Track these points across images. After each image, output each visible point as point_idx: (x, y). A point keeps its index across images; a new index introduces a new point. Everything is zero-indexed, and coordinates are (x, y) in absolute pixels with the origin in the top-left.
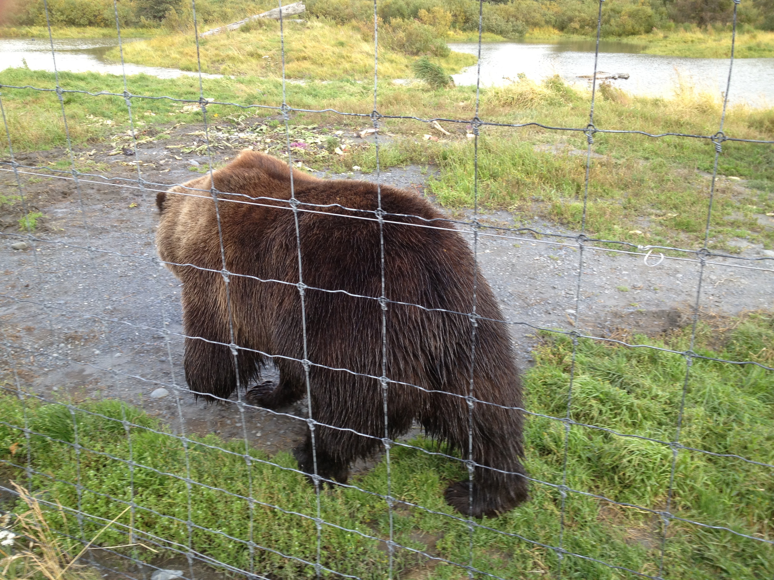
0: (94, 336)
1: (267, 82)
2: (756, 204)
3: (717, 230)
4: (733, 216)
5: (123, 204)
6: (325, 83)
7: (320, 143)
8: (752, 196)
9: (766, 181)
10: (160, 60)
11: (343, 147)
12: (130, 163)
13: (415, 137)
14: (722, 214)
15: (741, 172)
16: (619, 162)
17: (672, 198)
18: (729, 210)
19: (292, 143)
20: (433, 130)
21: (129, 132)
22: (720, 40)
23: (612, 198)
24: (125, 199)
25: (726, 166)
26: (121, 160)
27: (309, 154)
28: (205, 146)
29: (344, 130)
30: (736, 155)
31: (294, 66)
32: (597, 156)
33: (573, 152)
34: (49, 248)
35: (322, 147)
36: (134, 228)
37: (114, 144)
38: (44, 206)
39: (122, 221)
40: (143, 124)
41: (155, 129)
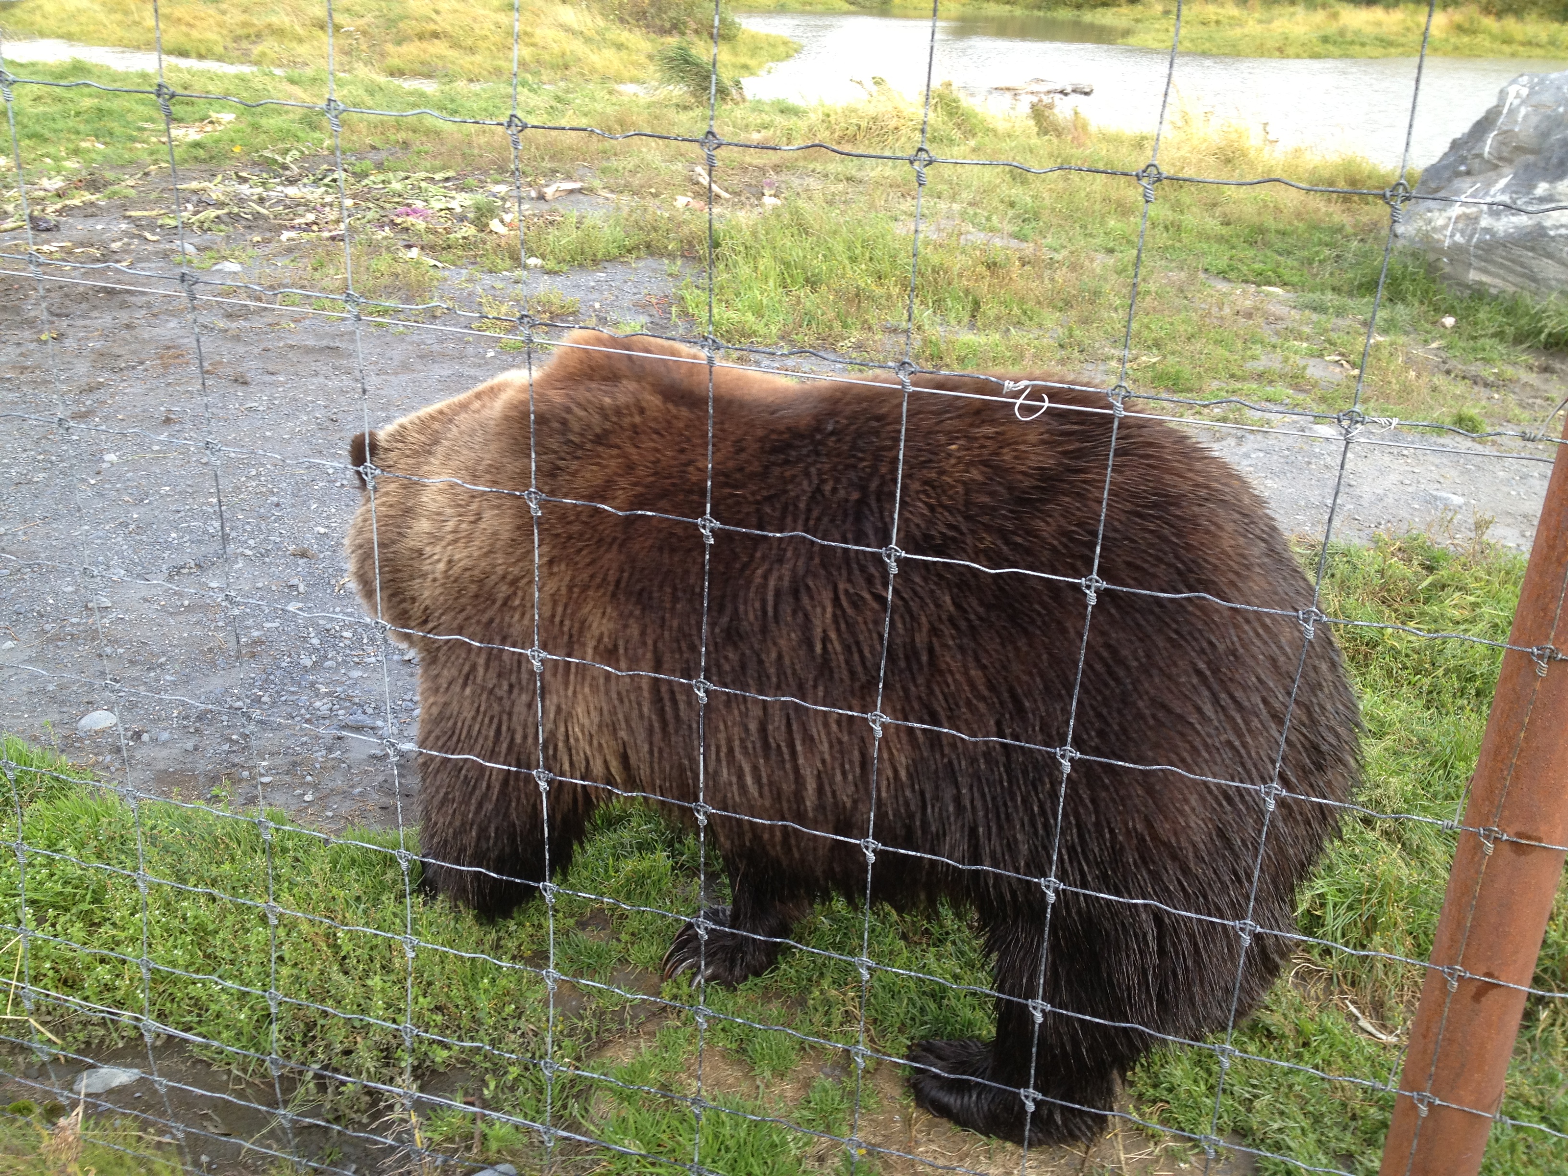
1: (352, 83)
2: (1307, 340)
3: (1230, 388)
4: (1264, 361)
5: (27, 333)
6: (476, 87)
7: (458, 210)
8: (1301, 323)
9: (1329, 295)
10: (120, 32)
11: (507, 218)
12: (45, 248)
13: (657, 202)
14: (1243, 358)
15: (1286, 278)
16: (1058, 257)
17: (1153, 327)
18: (1257, 350)
19: (400, 209)
20: (696, 188)
21: (45, 183)
22: (1269, 21)
23: (1040, 326)
24: (31, 323)
25: (1257, 266)
26: (28, 241)
27: (435, 232)
28: (212, 213)
29: (510, 184)
30: (1279, 245)
31: (412, 49)
32: (1014, 243)
33: (969, 237)
35: (462, 218)
36: (50, 382)
37: (10, 208)
39: (23, 369)
40: (77, 165)
41: (103, 177)
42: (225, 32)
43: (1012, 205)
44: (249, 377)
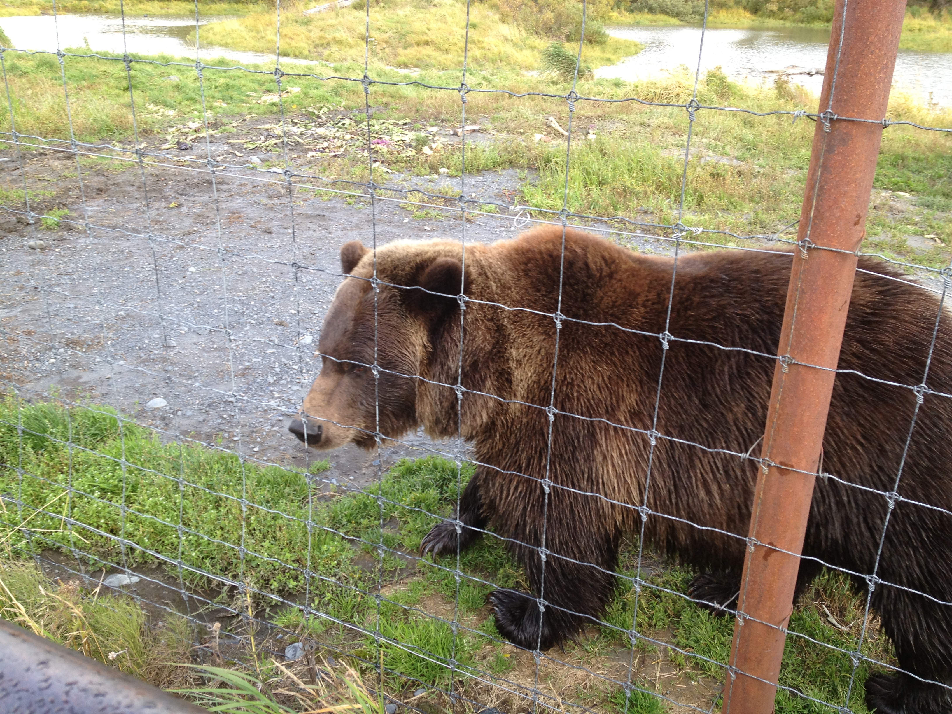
0: (99, 343)
4: (882, 237)
5: (163, 203)
7: (408, 141)
8: (915, 214)
9: (939, 198)
10: (253, 43)
11: (434, 146)
12: (182, 159)
13: (523, 137)
15: (913, 187)
16: (763, 171)
18: (879, 230)
19: (376, 140)
20: (549, 129)
21: (190, 124)
24: (166, 198)
25: (895, 179)
26: (173, 155)
27: (392, 154)
28: (273, 141)
29: (440, 127)
31: (412, 52)
32: (735, 162)
33: (708, 158)
34: (69, 249)
35: (409, 146)
36: (169, 229)
37: (169, 137)
38: (73, 203)
39: (157, 222)
40: (210, 115)
41: (221, 122)
42: (310, 42)
43: (741, 140)
44: (272, 230)
